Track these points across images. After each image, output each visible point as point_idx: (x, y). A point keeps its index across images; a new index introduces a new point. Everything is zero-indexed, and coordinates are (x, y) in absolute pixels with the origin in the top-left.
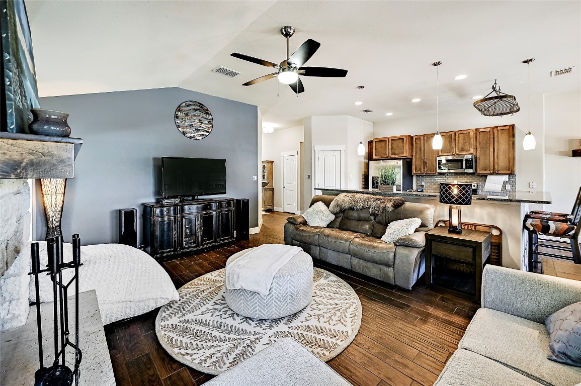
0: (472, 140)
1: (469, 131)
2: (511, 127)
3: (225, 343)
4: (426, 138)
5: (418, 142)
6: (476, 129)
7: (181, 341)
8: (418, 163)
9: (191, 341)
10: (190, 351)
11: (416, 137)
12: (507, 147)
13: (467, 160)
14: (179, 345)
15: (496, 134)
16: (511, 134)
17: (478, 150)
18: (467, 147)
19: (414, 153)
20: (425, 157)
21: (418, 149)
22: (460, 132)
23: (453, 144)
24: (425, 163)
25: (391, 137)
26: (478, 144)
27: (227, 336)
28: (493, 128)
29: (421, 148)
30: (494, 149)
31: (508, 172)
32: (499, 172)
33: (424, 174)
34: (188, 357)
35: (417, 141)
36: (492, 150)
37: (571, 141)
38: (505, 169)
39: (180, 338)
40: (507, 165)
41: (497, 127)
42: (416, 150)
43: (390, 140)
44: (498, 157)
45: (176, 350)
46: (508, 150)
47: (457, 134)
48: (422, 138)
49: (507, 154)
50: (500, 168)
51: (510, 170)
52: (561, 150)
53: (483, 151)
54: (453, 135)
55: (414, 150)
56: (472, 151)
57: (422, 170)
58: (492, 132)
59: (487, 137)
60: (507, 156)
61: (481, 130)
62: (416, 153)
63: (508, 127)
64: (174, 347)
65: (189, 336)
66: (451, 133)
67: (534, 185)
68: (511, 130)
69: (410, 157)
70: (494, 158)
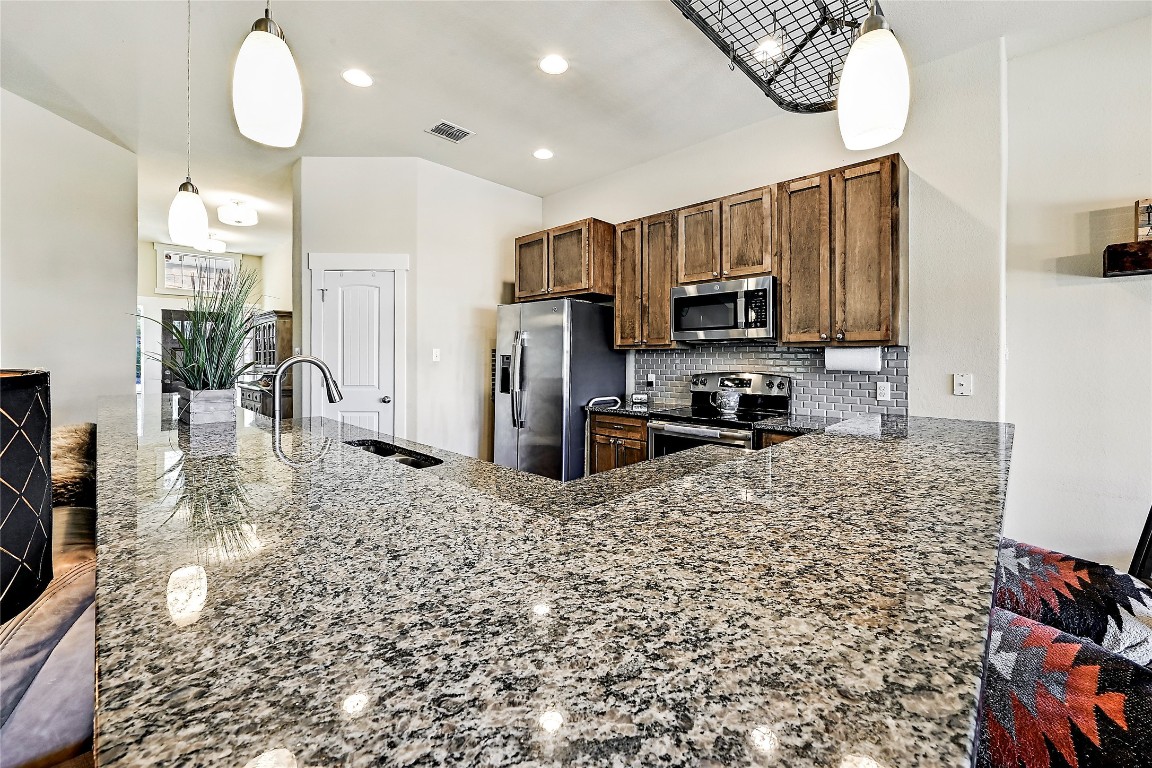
0: (768, 224)
1: (757, 195)
2: (888, 164)
4: (646, 227)
5: (628, 243)
6: (780, 186)
8: (627, 311)
11: (624, 227)
12: (873, 241)
13: (749, 295)
15: (838, 198)
16: (887, 192)
17: (786, 256)
18: (753, 252)
19: (619, 278)
20: (645, 292)
21: (628, 265)
22: (734, 200)
23: (717, 241)
24: (644, 310)
25: (554, 230)
26: (785, 238)
28: (831, 174)
29: (634, 261)
30: (832, 251)
31: (877, 336)
32: (848, 337)
33: (643, 347)
35: (625, 242)
36: (825, 253)
37: (1099, 218)
38: (868, 326)
40: (873, 308)
41: (842, 170)
42: (623, 268)
43: (551, 238)
44: (844, 281)
46: (875, 252)
47: (726, 208)
48: (638, 229)
49: (875, 267)
50: (850, 322)
51: (884, 328)
52: (1064, 254)
53: (798, 262)
54: (716, 212)
55: (619, 269)
56: (768, 262)
57: (638, 333)
58: (825, 189)
59: (813, 208)
60: (874, 275)
61: (794, 187)
62: (623, 281)
63: (875, 167)
66: (709, 208)
67: (969, 383)
68: (886, 175)
69: (606, 291)
70: (832, 283)
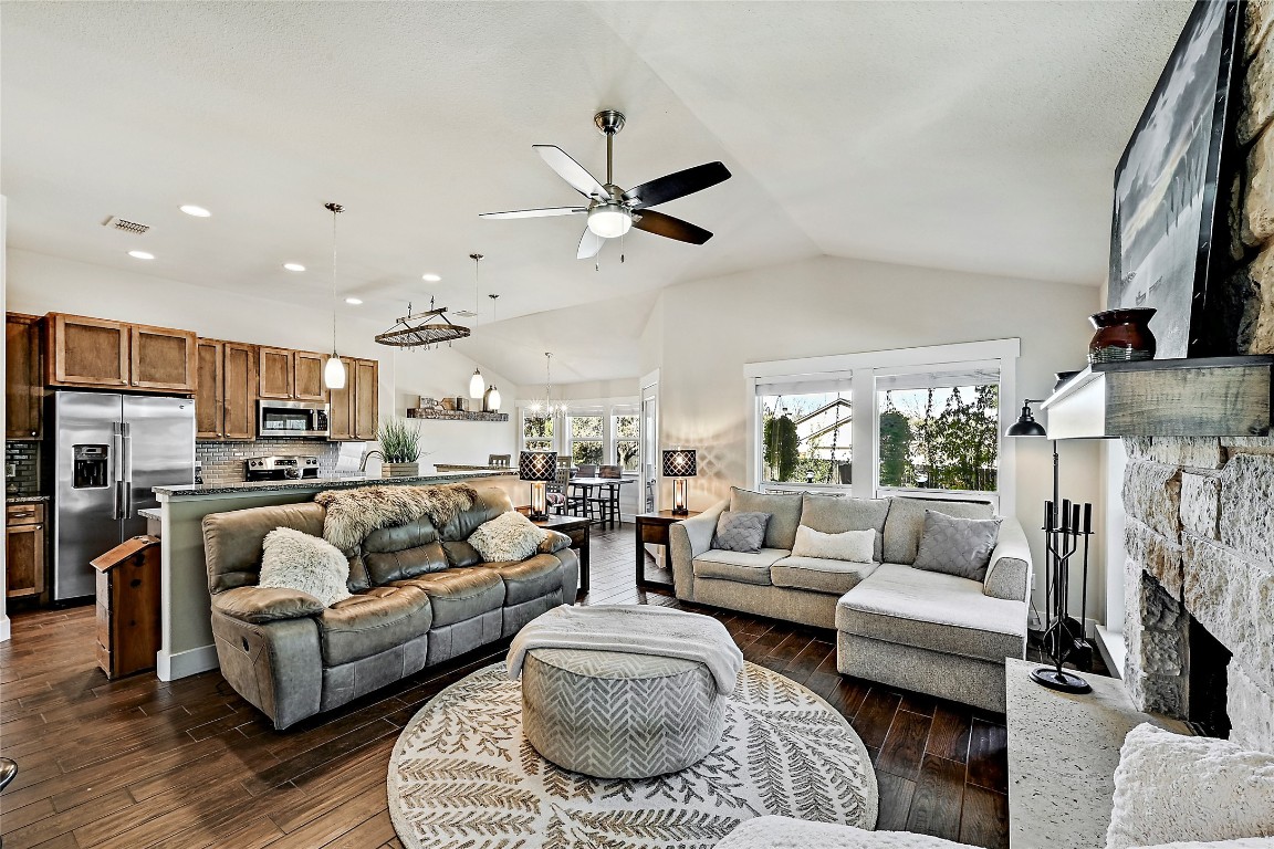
1: (317, 357)
2: (376, 364)
3: (796, 740)
4: (228, 350)
5: (206, 356)
7: (841, 797)
8: (205, 410)
9: (829, 783)
10: (849, 774)
11: (201, 342)
12: (370, 395)
13: (319, 412)
14: (851, 795)
15: (358, 372)
16: (375, 376)
18: (314, 387)
20: (227, 398)
21: (206, 373)
22: (302, 355)
23: (291, 375)
24: (226, 412)
25: (139, 326)
27: (779, 744)
28: (354, 360)
29: (215, 372)
30: (355, 396)
31: (372, 437)
32: (361, 437)
34: (860, 770)
35: (203, 354)
36: (352, 396)
38: (368, 433)
39: (837, 803)
40: (370, 425)
43: (135, 333)
44: (359, 412)
45: (864, 792)
46: (371, 400)
47: (297, 357)
48: (219, 348)
49: (371, 407)
50: (361, 430)
51: (374, 434)
53: (338, 399)
54: (290, 358)
56: (323, 395)
57: (219, 428)
60: (371, 410)
62: (200, 384)
63: (371, 364)
64: (861, 800)
65: (821, 792)
66: (285, 353)
68: (375, 369)
70: (354, 412)
